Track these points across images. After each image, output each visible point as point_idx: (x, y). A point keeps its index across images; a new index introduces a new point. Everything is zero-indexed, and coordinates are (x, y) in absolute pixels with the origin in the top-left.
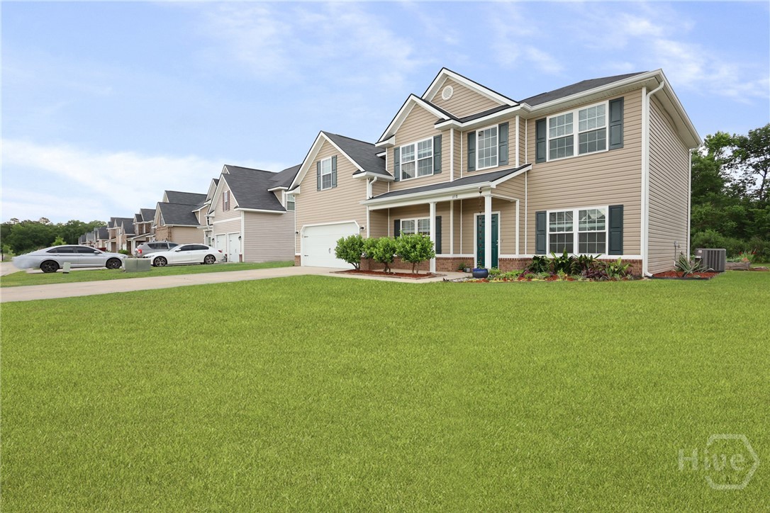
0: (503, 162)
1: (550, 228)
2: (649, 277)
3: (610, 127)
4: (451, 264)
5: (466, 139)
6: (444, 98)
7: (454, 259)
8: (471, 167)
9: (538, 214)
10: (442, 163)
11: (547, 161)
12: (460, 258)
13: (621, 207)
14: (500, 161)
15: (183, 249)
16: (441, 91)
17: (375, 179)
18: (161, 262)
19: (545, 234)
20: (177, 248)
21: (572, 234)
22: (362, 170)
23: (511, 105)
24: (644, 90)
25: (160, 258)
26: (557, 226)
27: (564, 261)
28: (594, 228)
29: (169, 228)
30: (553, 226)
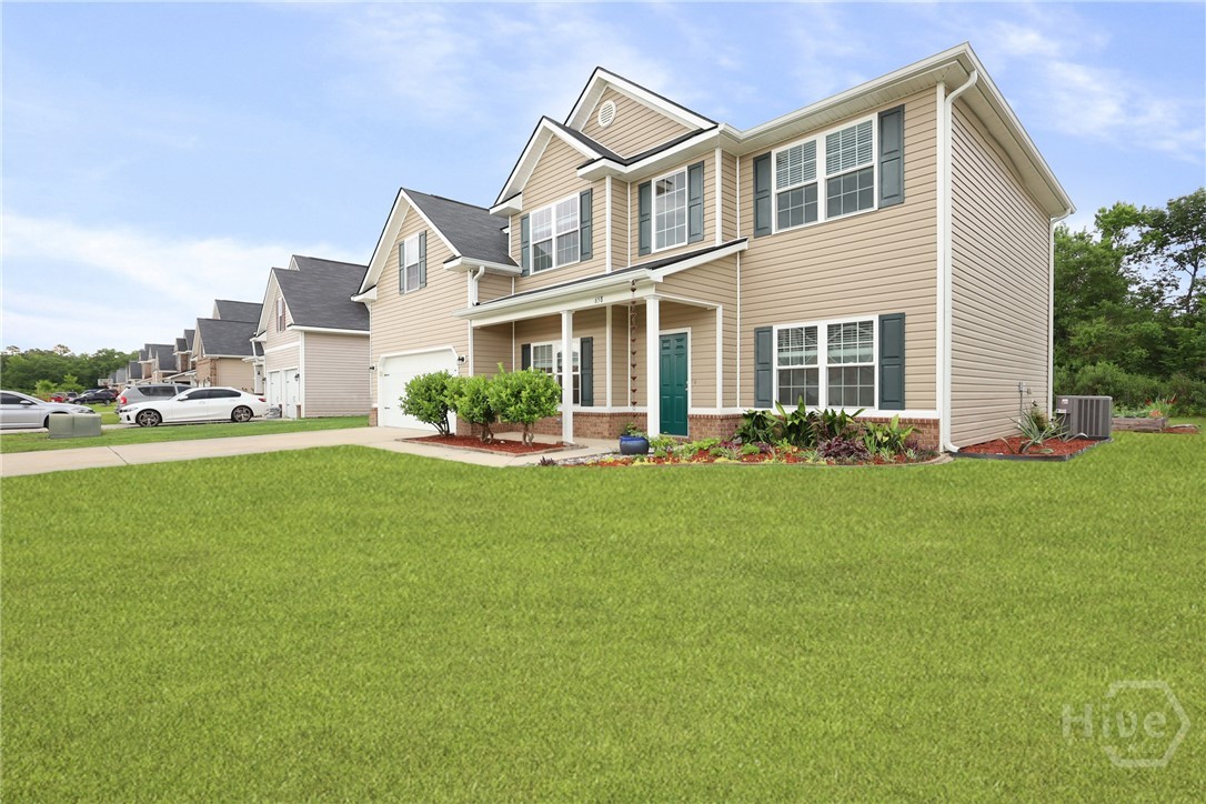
0: (694, 236)
1: (779, 359)
2: (951, 454)
3: (881, 164)
4: (607, 426)
5: (637, 195)
6: (601, 123)
7: (612, 415)
8: (644, 249)
9: (758, 331)
10: (594, 240)
11: (774, 232)
12: (625, 415)
13: (901, 317)
14: (690, 235)
15: (191, 397)
16: (596, 111)
17: (482, 270)
18: (150, 419)
19: (770, 370)
20: (183, 395)
21: (817, 369)
22: (458, 254)
23: (705, 128)
24: (940, 90)
25: (149, 411)
26: (790, 355)
27: (797, 422)
28: (853, 358)
29: (212, 360)
30: (785, 355)
